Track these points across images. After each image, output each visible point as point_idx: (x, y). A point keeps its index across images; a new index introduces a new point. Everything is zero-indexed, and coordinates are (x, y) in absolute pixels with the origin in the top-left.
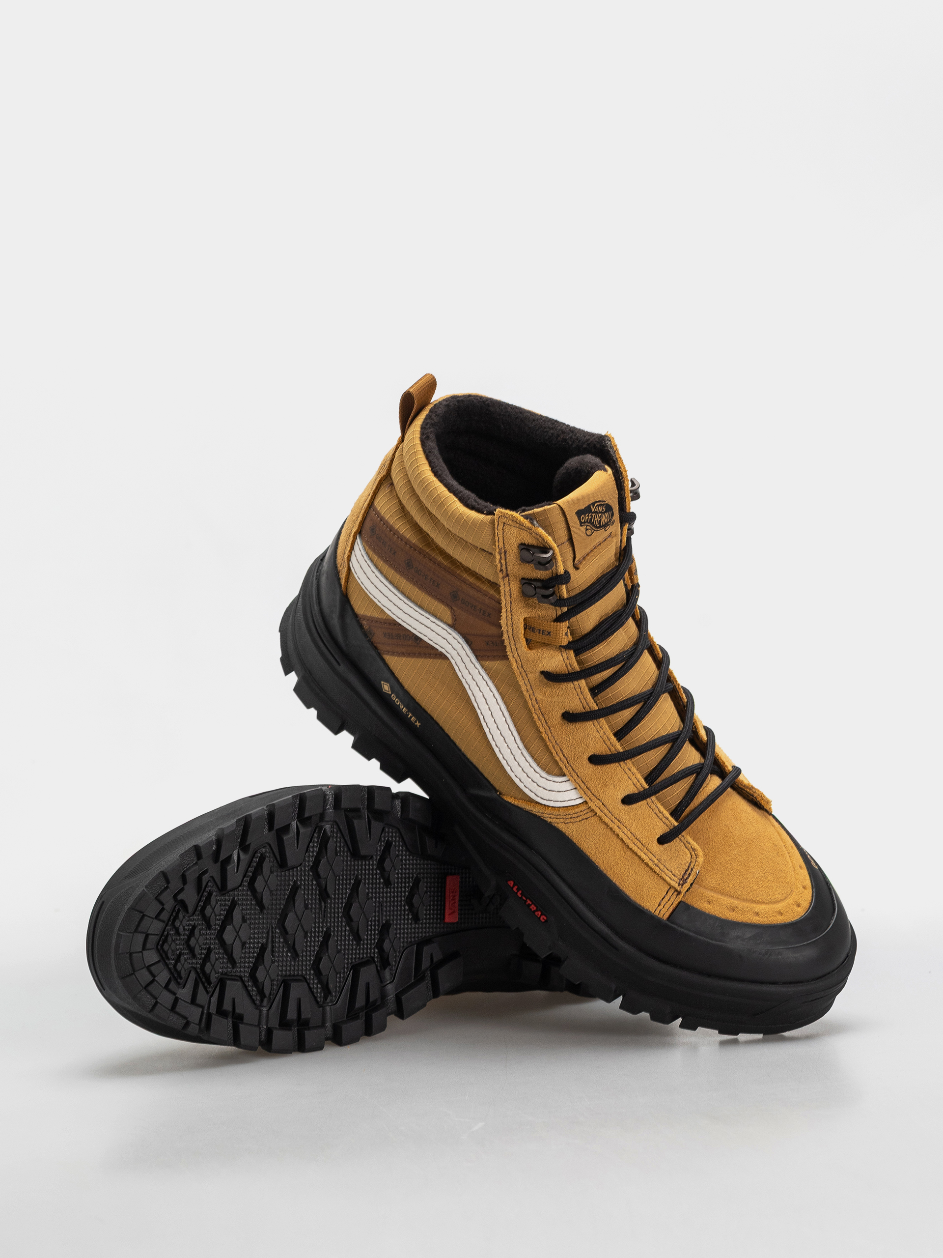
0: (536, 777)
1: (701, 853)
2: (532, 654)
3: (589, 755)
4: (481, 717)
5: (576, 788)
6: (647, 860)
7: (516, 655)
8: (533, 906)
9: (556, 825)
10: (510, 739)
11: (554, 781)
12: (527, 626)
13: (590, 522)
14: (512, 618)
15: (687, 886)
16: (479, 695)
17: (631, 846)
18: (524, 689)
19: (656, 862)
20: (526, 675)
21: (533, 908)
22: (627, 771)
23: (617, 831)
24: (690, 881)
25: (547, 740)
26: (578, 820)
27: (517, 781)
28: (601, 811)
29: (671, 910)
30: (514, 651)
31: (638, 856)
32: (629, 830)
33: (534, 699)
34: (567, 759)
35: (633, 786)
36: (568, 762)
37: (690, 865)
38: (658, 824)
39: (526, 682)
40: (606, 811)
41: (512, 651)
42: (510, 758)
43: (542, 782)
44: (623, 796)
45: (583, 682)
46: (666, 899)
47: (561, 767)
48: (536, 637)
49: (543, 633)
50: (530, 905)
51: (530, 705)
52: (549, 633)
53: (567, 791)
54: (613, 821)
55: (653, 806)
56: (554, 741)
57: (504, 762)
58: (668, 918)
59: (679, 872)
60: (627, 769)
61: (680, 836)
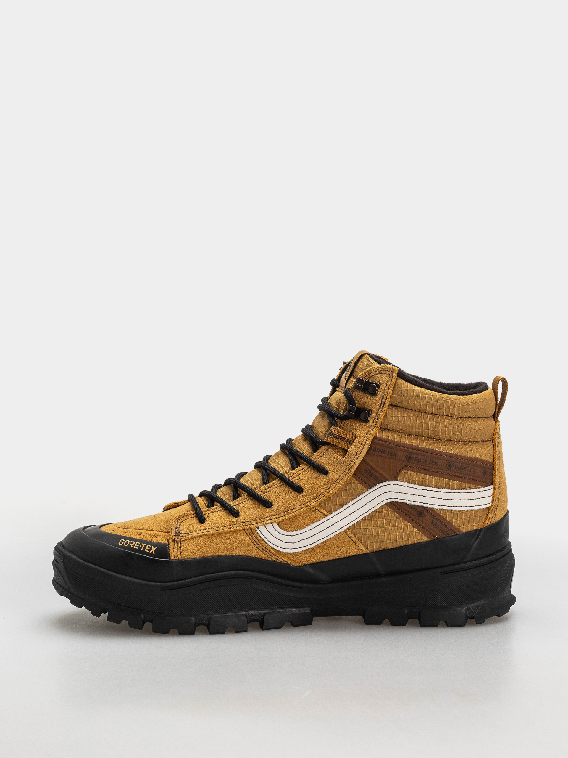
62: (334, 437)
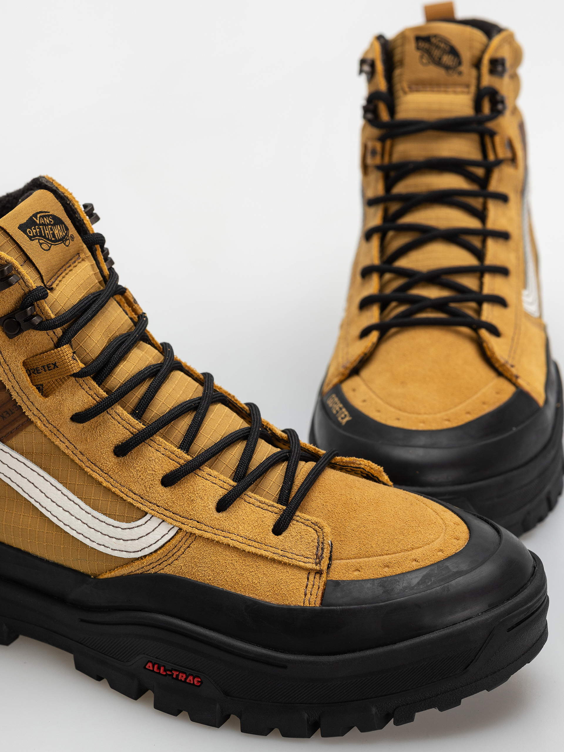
0: (118, 533)
1: (324, 523)
2: (50, 401)
3: (160, 479)
4: (37, 505)
5: (163, 521)
6: (270, 555)
7: (36, 412)
8: (181, 675)
9: (162, 572)
10: (75, 509)
11: (138, 527)
12: (30, 371)
13: (41, 235)
14: (10, 368)
15: (325, 562)
16: (24, 483)
17: (248, 549)
18: (62, 447)
19: (281, 553)
20: (58, 430)
21: (182, 677)
22: (208, 477)
23: (225, 541)
24: (326, 554)
25: (111, 487)
26: (180, 552)
27: (101, 549)
28: (200, 530)
29: (320, 594)
30: (31, 407)
31: (260, 556)
32: (238, 535)
33: (79, 453)
34: (139, 496)
35: (220, 489)
36: (142, 498)
37: (318, 540)
38: (265, 515)
39: (62, 439)
40: (204, 527)
41: (29, 409)
42: (84, 529)
43: (127, 534)
44: (215, 504)
45: (119, 409)
46: (310, 586)
47: (137, 507)
48: (44, 378)
49: (48, 367)
50: (177, 676)
51: (77, 461)
52: (55, 365)
53: (155, 528)
54: (217, 533)
55: (252, 500)
56: (119, 485)
57: (80, 538)
58: (321, 604)
59: (311, 552)
60: (206, 475)
61: (294, 517)
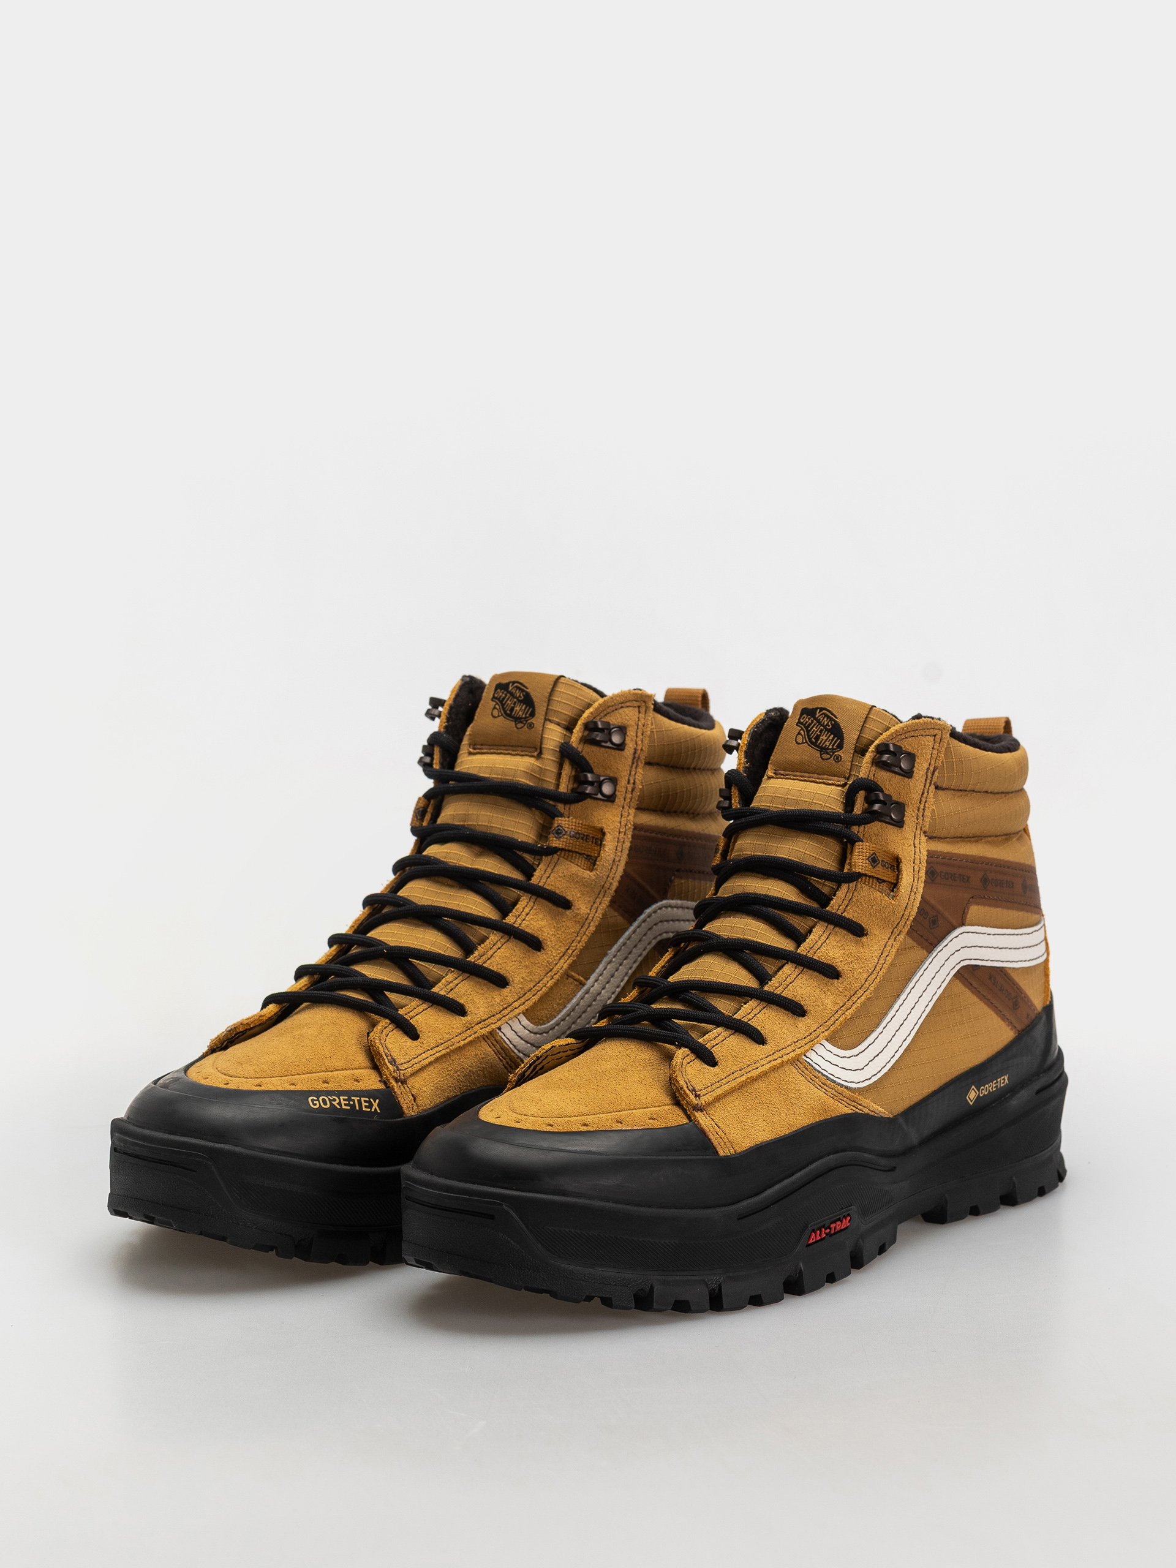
62: (570, 836)
